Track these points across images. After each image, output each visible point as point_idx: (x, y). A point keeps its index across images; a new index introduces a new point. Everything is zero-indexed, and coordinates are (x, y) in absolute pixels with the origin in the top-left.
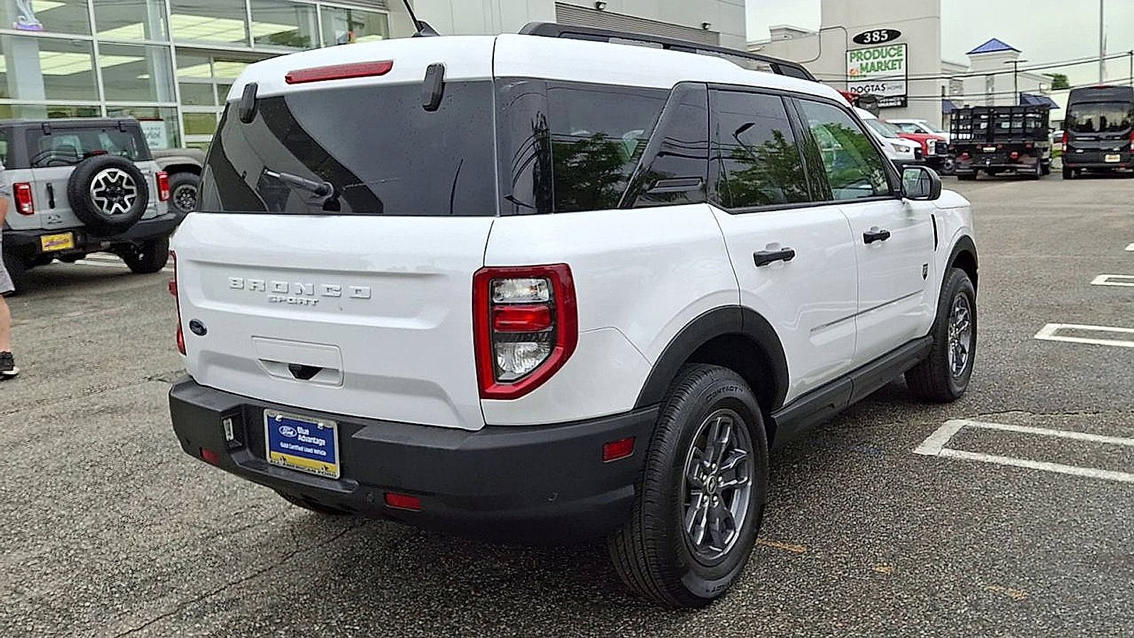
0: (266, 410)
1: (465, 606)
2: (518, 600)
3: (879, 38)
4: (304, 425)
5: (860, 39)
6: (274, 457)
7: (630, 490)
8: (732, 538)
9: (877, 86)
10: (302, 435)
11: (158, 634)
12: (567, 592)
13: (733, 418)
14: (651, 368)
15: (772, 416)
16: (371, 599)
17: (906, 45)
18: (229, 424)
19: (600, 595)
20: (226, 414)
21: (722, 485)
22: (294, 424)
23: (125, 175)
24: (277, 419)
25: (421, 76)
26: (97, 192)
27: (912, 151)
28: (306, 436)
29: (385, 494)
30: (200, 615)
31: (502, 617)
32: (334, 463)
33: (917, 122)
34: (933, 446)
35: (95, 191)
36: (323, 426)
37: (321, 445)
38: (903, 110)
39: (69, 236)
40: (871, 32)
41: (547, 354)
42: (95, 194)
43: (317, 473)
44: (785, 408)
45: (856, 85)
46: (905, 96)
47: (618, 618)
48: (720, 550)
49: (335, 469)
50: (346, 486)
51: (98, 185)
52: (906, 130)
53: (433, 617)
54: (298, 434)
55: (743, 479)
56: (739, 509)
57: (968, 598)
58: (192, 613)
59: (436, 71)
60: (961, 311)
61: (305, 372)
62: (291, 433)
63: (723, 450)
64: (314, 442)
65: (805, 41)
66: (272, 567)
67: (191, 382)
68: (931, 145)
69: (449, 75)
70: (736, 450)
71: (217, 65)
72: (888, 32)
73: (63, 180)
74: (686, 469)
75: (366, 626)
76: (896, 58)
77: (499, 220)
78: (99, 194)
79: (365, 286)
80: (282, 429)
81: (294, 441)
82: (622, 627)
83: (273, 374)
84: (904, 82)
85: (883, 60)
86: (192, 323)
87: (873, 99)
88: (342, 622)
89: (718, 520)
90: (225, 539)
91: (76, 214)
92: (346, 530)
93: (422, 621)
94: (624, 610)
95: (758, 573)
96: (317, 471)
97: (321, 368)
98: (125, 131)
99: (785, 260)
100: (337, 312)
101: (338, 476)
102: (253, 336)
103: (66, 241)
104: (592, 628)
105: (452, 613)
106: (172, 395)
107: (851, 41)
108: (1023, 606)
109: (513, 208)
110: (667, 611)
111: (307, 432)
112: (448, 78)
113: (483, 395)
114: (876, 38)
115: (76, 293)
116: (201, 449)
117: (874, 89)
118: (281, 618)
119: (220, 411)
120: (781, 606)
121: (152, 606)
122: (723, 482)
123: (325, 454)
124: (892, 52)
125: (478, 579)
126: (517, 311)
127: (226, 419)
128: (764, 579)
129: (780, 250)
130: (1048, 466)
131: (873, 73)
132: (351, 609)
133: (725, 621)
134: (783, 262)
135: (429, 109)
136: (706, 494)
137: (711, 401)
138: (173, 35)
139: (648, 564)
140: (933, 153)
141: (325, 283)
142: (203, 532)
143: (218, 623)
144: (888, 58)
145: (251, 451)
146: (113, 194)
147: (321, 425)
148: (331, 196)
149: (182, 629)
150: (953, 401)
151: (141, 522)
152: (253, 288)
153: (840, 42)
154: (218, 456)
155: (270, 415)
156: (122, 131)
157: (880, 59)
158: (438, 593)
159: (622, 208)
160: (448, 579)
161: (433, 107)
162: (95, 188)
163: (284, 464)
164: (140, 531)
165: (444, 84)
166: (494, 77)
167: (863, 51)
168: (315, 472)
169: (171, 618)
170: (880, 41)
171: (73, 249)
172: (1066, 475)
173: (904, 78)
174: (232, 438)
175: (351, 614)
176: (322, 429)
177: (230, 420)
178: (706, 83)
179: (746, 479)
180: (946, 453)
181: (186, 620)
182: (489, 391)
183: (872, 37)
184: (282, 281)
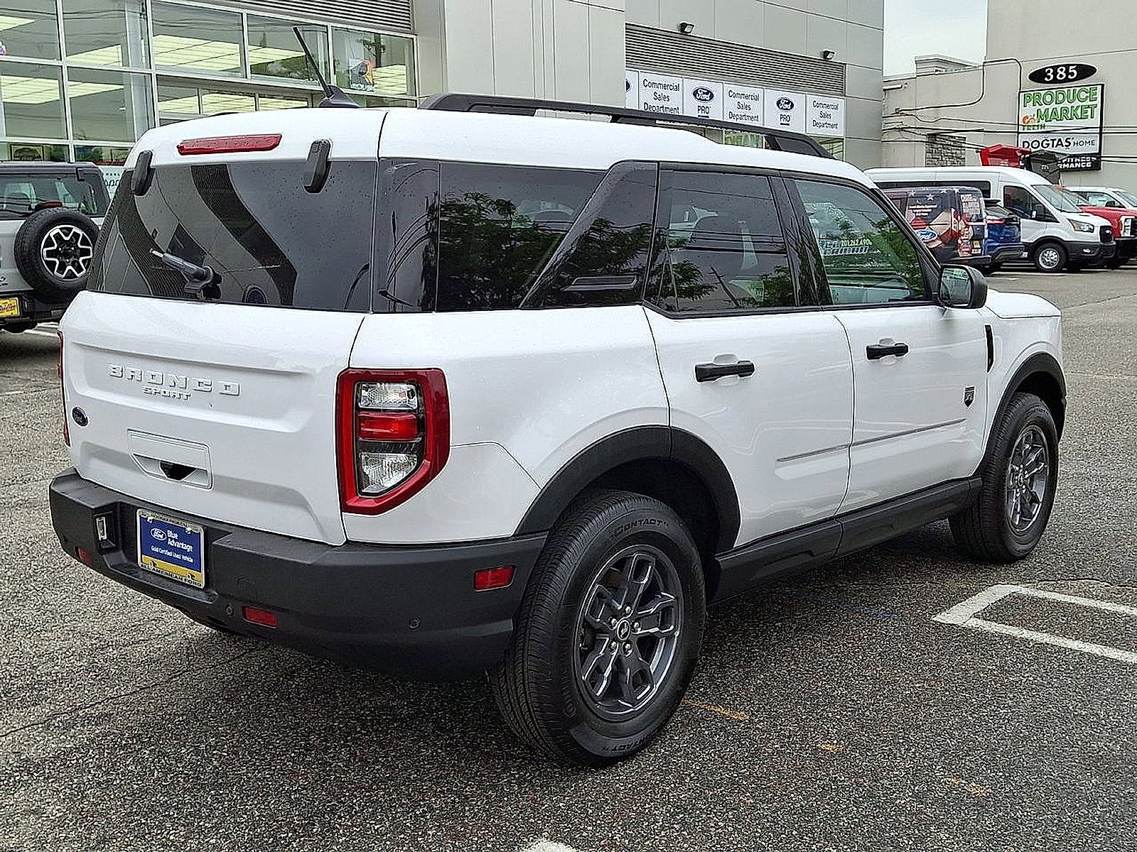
0: (139, 510)
1: (345, 742)
2: (404, 742)
3: (1064, 75)
4: (175, 529)
5: (1038, 76)
6: (145, 561)
7: (508, 625)
8: (648, 694)
9: (1060, 140)
10: (172, 539)
11: (21, 742)
12: (460, 738)
13: (654, 555)
14: (540, 490)
15: (716, 558)
16: (249, 726)
17: (1103, 85)
18: (102, 523)
19: (495, 745)
20: (100, 511)
21: (639, 631)
22: (164, 527)
23: (81, 233)
24: (148, 521)
25: (304, 155)
26: (47, 251)
27: (1097, 231)
28: (175, 540)
29: (243, 608)
30: (67, 727)
31: (380, 757)
32: (200, 572)
33: (1109, 191)
34: (961, 615)
35: (45, 250)
36: (191, 531)
37: (188, 551)
38: (1092, 175)
39: (14, 301)
40: (1055, 68)
41: (413, 467)
42: (45, 254)
43: (183, 581)
44: (734, 551)
45: (1030, 138)
46: (1098, 155)
47: (506, 769)
48: (631, 706)
49: (200, 578)
50: (210, 596)
51: (49, 243)
52: (1093, 201)
53: (307, 750)
54: (168, 538)
55: (669, 628)
56: (661, 664)
57: (917, 788)
58: (61, 724)
59: (321, 148)
60: (1033, 449)
61: (177, 472)
62: (162, 536)
63: (640, 592)
64: (182, 547)
65: (962, 76)
66: (156, 685)
67: (75, 476)
68: (1126, 224)
69: (335, 154)
70: (663, 593)
71: (207, 98)
72: (1079, 67)
73: (9, 236)
74: (585, 608)
75: (236, 753)
76: (1088, 103)
77: (370, 317)
78: (50, 254)
79: (234, 381)
80: (153, 532)
81: (163, 545)
82: (506, 780)
83: (147, 471)
84: (1098, 135)
85: (1069, 106)
86: (75, 410)
87: (1050, 158)
88: (211, 746)
89: (629, 670)
90: (115, 652)
91: (23, 276)
92: (245, 653)
93: (295, 753)
94: (515, 762)
95: (679, 738)
96: (184, 578)
97: (194, 469)
98: (83, 180)
99: (740, 376)
100: (207, 408)
101: (203, 585)
102: (129, 430)
103: (12, 307)
104: (474, 778)
105: (329, 748)
106: (52, 488)
107: (1026, 77)
108: (980, 804)
109: (391, 304)
110: (562, 767)
111: (176, 536)
112: (333, 156)
113: (345, 508)
114: (1061, 76)
115: (20, 369)
116: (77, 548)
117: (1055, 144)
118: (150, 738)
119: (93, 507)
120: (692, 775)
121: (22, 714)
122: (639, 629)
123: (191, 561)
124: (1083, 95)
125: (368, 715)
126: (384, 418)
127: (100, 517)
128: (685, 745)
129: (737, 363)
130: (1096, 649)
131: (1054, 122)
132: (225, 735)
133: (622, 784)
134: (739, 378)
135: (310, 189)
136: (615, 639)
137: (621, 534)
138: (156, 60)
139: (532, 710)
140: (1128, 234)
141: (198, 376)
142: (94, 642)
143: (84, 736)
144: (1077, 103)
145: (124, 552)
146: (66, 255)
147: (189, 529)
148: (209, 281)
149: (46, 739)
150: (1014, 562)
151: (32, 627)
152: (130, 377)
153: (1010, 79)
154: (93, 556)
155: (142, 516)
156: (79, 180)
157: (1066, 104)
158: (321, 726)
159: (523, 309)
160: (337, 713)
161: (316, 187)
162: (44, 247)
163: (154, 569)
164: (29, 636)
165: (328, 163)
166: (379, 159)
167: (1043, 93)
168: (182, 579)
169: (39, 727)
170: (1067, 80)
171: (18, 317)
172: (1113, 661)
173: (1098, 130)
174: (105, 537)
175: (223, 740)
176: (189, 533)
177: (104, 519)
178: (658, 162)
179: (672, 627)
180: (973, 623)
181: (53, 730)
182: (350, 503)
183: (1055, 73)
184: (159, 370)
